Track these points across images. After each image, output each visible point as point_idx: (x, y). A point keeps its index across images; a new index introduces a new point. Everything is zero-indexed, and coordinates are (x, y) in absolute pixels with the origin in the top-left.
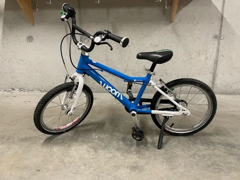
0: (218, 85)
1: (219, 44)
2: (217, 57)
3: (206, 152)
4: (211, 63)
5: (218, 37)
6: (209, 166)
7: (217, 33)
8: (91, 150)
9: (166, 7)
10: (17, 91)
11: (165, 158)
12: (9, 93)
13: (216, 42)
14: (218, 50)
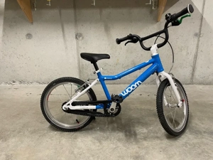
0: (197, 77)
1: (199, 41)
2: (197, 53)
3: (195, 141)
4: (191, 57)
5: (198, 35)
6: (200, 154)
7: (198, 31)
8: (96, 141)
9: (153, 8)
10: (17, 83)
11: (161, 148)
12: (10, 85)
13: (196, 39)
14: (198, 46)
